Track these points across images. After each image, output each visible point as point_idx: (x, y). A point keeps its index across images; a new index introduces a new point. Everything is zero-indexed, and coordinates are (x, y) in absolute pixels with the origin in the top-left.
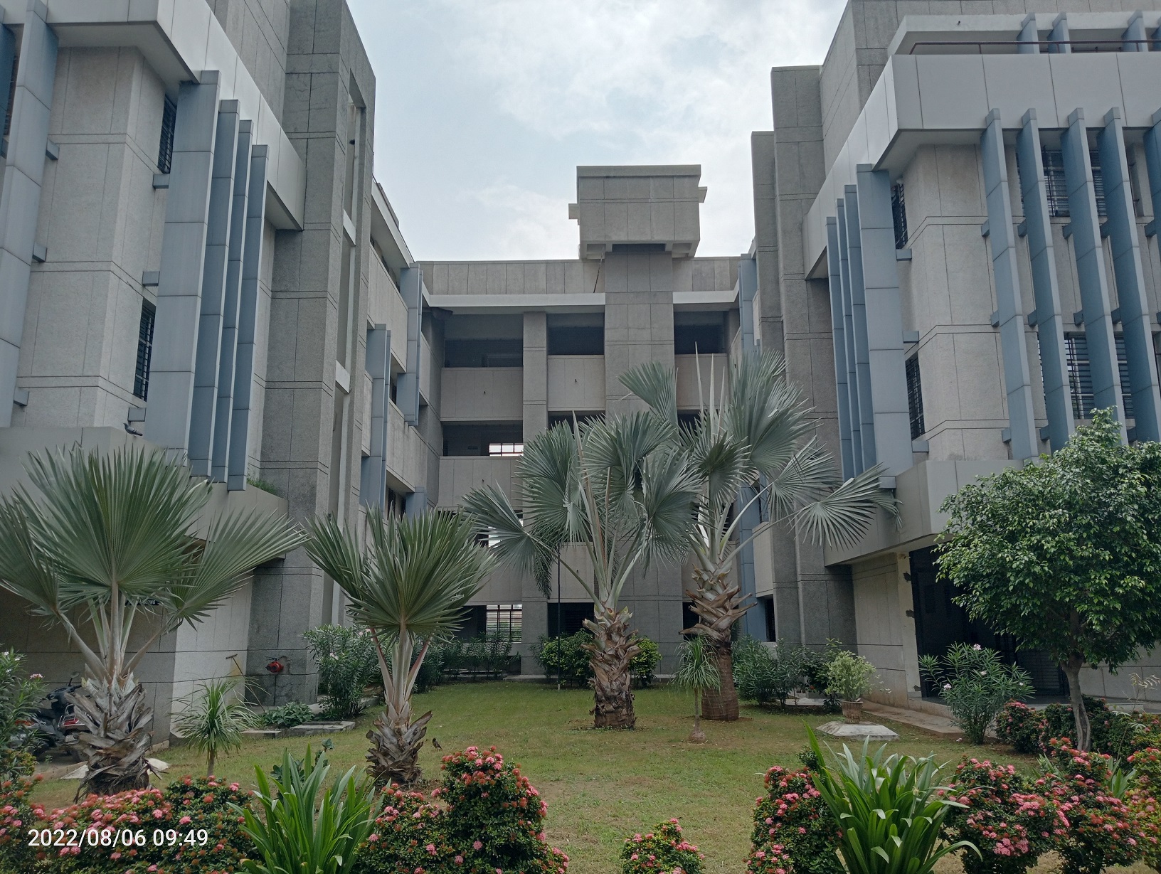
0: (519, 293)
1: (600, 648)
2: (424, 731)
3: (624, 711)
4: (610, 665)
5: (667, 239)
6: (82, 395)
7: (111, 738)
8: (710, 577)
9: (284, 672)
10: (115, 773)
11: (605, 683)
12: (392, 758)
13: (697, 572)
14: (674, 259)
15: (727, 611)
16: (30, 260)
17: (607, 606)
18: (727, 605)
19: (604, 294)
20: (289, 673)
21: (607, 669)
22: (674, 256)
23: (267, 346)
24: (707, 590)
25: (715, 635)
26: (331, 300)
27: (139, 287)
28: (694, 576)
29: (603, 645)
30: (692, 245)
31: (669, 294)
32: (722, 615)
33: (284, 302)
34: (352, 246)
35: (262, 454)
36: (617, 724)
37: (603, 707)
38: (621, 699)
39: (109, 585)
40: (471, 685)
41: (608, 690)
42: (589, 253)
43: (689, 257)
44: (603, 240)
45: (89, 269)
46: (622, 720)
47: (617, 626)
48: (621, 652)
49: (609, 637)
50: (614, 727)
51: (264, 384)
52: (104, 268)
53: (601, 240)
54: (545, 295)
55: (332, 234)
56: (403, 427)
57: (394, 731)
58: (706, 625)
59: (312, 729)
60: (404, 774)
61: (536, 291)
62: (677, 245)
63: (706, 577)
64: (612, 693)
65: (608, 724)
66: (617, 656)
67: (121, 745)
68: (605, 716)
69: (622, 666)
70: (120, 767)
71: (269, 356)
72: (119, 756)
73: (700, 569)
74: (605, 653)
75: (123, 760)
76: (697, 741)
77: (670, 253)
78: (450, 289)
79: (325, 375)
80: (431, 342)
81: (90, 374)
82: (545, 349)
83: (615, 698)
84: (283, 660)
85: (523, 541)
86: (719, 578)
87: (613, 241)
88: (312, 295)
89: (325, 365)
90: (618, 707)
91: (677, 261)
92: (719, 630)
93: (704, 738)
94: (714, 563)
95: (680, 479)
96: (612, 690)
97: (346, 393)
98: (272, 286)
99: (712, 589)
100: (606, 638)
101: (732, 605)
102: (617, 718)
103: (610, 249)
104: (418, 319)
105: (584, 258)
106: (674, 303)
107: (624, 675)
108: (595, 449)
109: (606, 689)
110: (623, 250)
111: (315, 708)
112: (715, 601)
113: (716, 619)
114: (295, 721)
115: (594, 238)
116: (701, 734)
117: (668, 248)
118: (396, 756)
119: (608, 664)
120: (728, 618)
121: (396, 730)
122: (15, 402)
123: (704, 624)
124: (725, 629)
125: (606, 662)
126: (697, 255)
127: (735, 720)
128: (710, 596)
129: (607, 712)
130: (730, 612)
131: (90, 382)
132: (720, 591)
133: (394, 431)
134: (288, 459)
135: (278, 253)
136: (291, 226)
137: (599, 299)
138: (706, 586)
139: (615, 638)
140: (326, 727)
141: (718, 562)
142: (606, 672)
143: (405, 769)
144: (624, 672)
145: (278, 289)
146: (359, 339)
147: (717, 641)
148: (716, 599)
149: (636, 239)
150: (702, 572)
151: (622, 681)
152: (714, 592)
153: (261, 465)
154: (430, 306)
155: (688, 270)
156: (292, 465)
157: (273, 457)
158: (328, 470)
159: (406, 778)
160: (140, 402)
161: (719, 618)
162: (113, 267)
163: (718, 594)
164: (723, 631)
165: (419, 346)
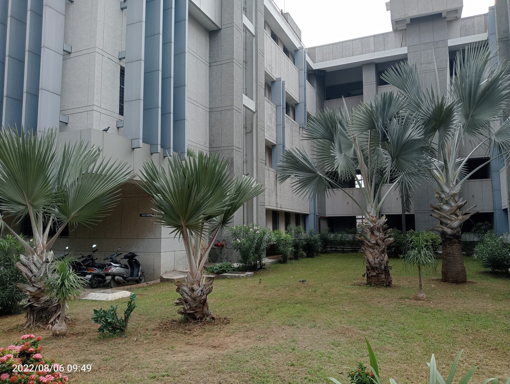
0: (360, 54)
1: (367, 239)
2: (211, 289)
3: (383, 276)
4: (373, 249)
5: (442, 10)
6: (88, 115)
7: (35, 286)
8: (446, 196)
9: (225, 247)
10: (36, 305)
11: (371, 259)
12: (189, 305)
13: (437, 193)
14: (448, 21)
15: (458, 216)
16: (62, 52)
17: (371, 214)
18: (458, 212)
19: (406, 47)
20: (227, 248)
21: (371, 251)
22: (448, 20)
23: (208, 91)
24: (444, 204)
25: (449, 231)
26: (237, 63)
27: (117, 61)
28: (436, 195)
29: (369, 237)
30: (458, 11)
31: (445, 41)
32: (454, 219)
33: (215, 67)
34: (253, 37)
35: (210, 144)
36: (379, 283)
37: (370, 273)
38: (381, 269)
39: (26, 204)
40: (340, 254)
41: (373, 263)
42: (397, 26)
43: (457, 18)
44: (404, 17)
45: (87, 53)
46: (382, 281)
47: (377, 226)
48: (379, 242)
49: (372, 233)
50: (377, 285)
51: (208, 110)
52: (94, 51)
53: (403, 17)
54: (374, 53)
55: (235, 28)
56: (299, 130)
57: (190, 289)
58: (443, 225)
59: (230, 276)
60: (196, 314)
61: (369, 52)
62: (449, 12)
63: (443, 196)
64: (375, 265)
65: (373, 283)
66: (377, 244)
67: (40, 290)
68: (371, 278)
69: (381, 250)
70: (39, 302)
71: (210, 96)
72: (39, 296)
73: (438, 190)
74: (369, 242)
75: (41, 298)
76: (419, 299)
77: (445, 18)
78: (324, 59)
79: (235, 103)
80: (316, 88)
81: (91, 104)
82: (375, 83)
83: (377, 268)
84: (224, 241)
85: (317, 178)
86: (452, 196)
87: (410, 17)
88: (227, 61)
89: (235, 97)
90: (379, 274)
91: (450, 22)
92: (452, 229)
93: (424, 297)
94: (449, 187)
95: (410, 131)
96: (375, 264)
97: (254, 113)
98: (209, 61)
99: (447, 203)
100: (370, 233)
101: (462, 213)
102: (378, 280)
103: (408, 21)
104: (304, 75)
105: (395, 30)
106: (449, 46)
107: (383, 255)
108: (358, 119)
109: (371, 263)
110: (416, 21)
111: (235, 265)
112: (449, 210)
113: (450, 221)
114: (224, 271)
115: (398, 17)
116: (423, 294)
117: (443, 15)
118: (192, 303)
119: (372, 248)
120: (458, 221)
121: (191, 288)
122: (60, 121)
123: (442, 225)
124: (456, 228)
125: (371, 247)
126: (462, 17)
127: (464, 283)
128: (446, 207)
129: (372, 276)
130: (460, 217)
131: (90, 108)
132: (453, 204)
133: (292, 133)
134: (221, 146)
135: (211, 43)
136: (216, 28)
137: (404, 51)
138: (443, 202)
139: (377, 233)
140: (237, 275)
141: (452, 186)
142: (371, 253)
143: (197, 312)
144: (383, 253)
145: (212, 61)
146: (259, 84)
147: (450, 235)
148: (451, 209)
149: (423, 13)
150: (441, 193)
151: (382, 258)
152: (448, 204)
153: (209, 150)
154: (314, 69)
155: (457, 26)
156: (222, 149)
157: (214, 145)
158: (241, 151)
159: (198, 317)
160: (121, 117)
161: (452, 221)
162: (97, 50)
163: (451, 206)
164: (455, 229)
165: (305, 89)
